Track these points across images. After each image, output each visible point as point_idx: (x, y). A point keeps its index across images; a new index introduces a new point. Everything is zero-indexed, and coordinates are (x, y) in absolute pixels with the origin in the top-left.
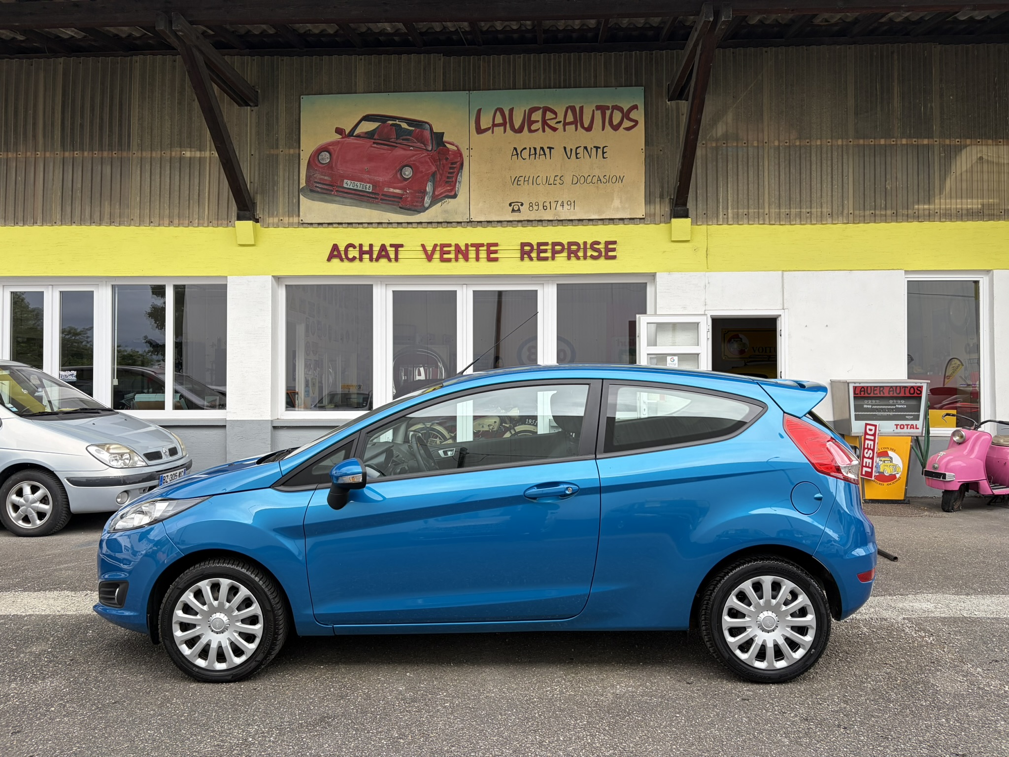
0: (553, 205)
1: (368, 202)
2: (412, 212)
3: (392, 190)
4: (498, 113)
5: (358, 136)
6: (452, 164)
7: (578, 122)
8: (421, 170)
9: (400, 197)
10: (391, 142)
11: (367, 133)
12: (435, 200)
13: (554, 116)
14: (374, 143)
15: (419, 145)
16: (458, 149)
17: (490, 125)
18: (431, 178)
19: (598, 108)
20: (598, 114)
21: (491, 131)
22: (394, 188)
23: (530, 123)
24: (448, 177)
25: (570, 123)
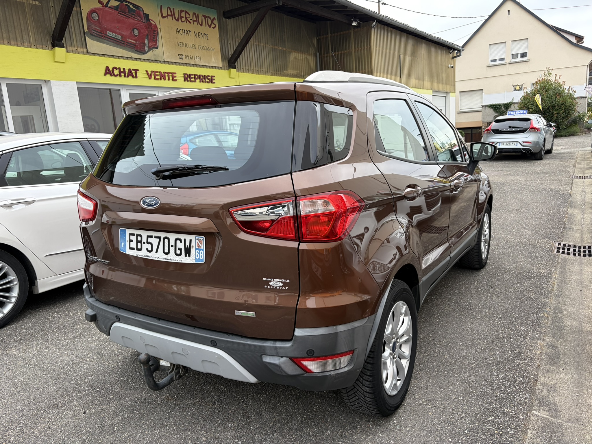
0: (194, 57)
1: (120, 45)
2: (141, 53)
3: (130, 40)
4: (169, 10)
5: (110, 7)
6: (154, 31)
7: (197, 21)
8: (142, 32)
9: (134, 45)
10: (127, 14)
11: (114, 6)
12: (150, 49)
13: (189, 16)
14: (119, 13)
15: (139, 18)
16: (155, 24)
17: (166, 15)
18: (146, 37)
19: (203, 16)
20: (203, 18)
21: (167, 18)
22: (132, 39)
23: (182, 17)
24: (153, 38)
25: (195, 21)
